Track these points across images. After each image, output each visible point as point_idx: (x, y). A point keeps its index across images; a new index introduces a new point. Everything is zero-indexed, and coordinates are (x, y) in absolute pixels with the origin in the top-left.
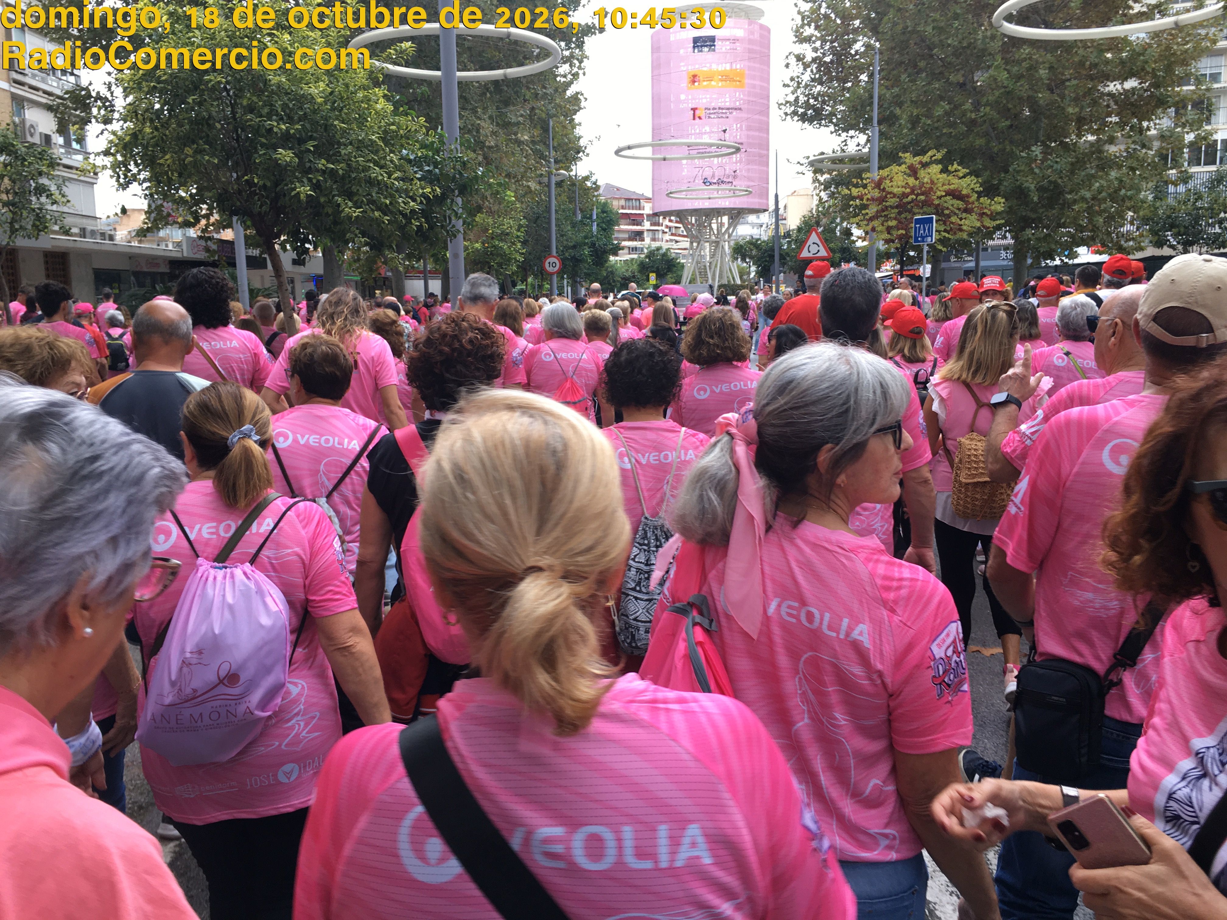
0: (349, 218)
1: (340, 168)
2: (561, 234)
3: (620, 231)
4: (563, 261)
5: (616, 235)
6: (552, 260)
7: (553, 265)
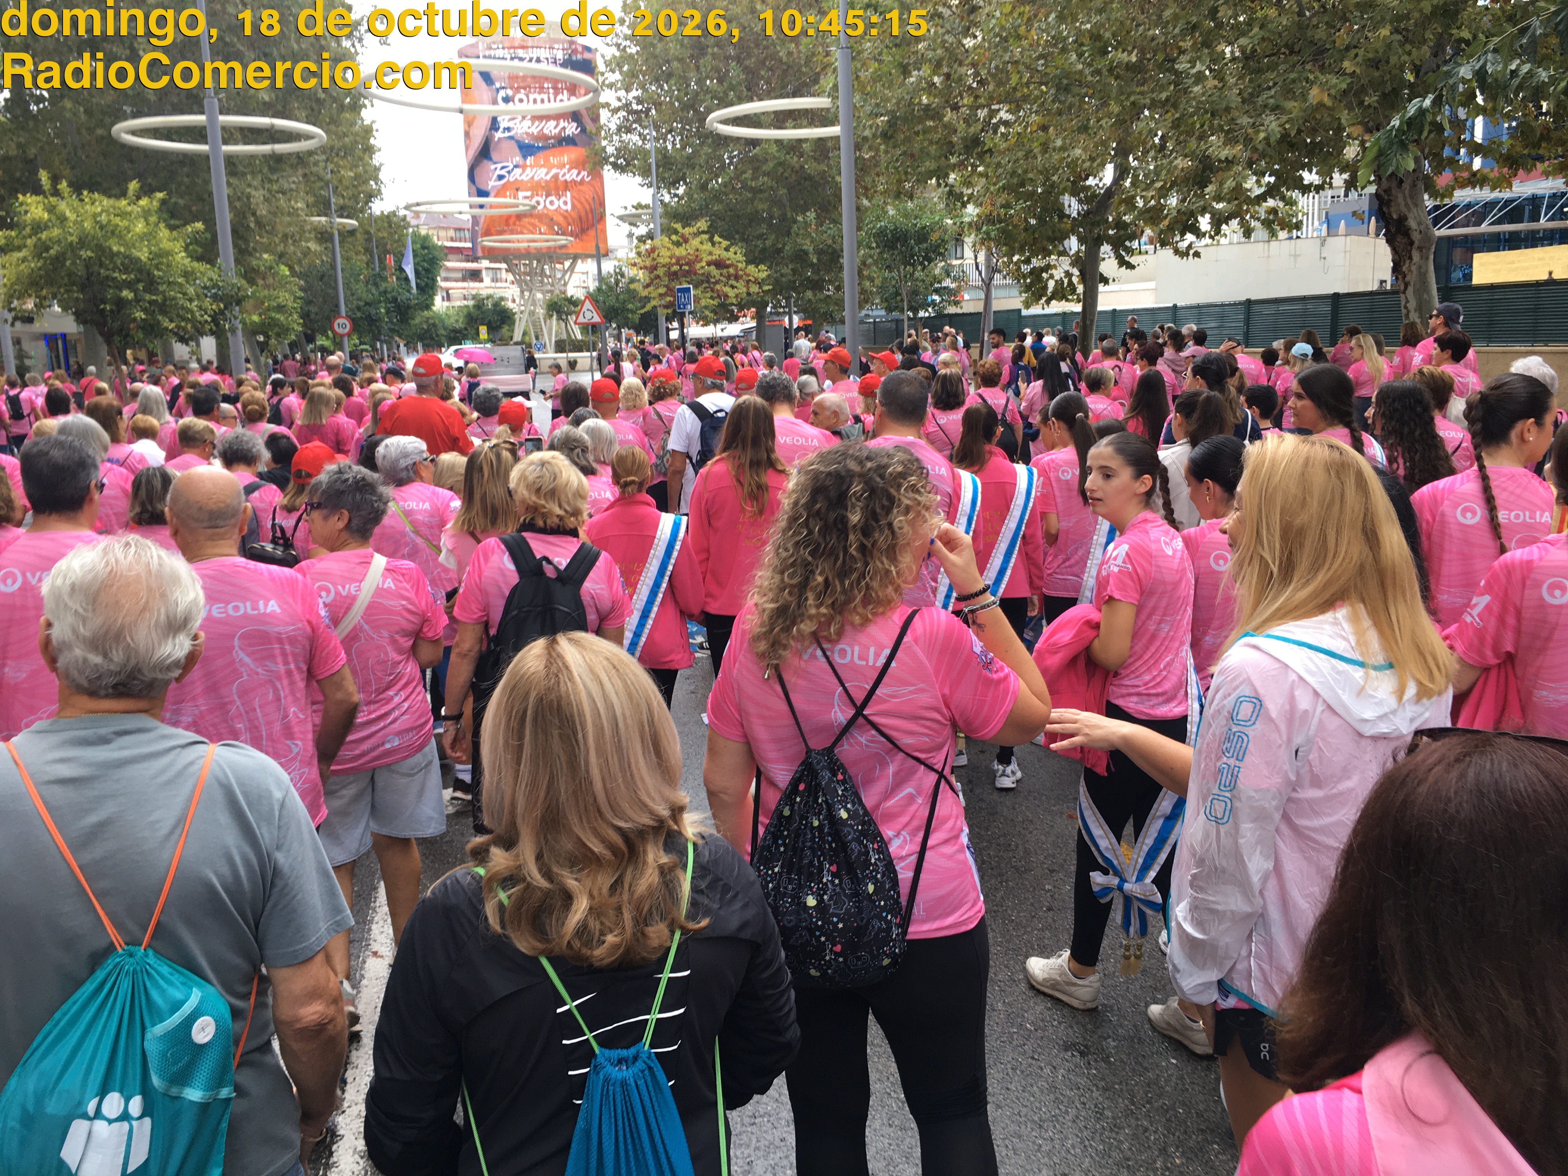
0: (166, 329)
1: (159, 298)
2: (351, 293)
3: (448, 269)
4: (354, 322)
5: (443, 274)
6: (341, 321)
7: (344, 326)
